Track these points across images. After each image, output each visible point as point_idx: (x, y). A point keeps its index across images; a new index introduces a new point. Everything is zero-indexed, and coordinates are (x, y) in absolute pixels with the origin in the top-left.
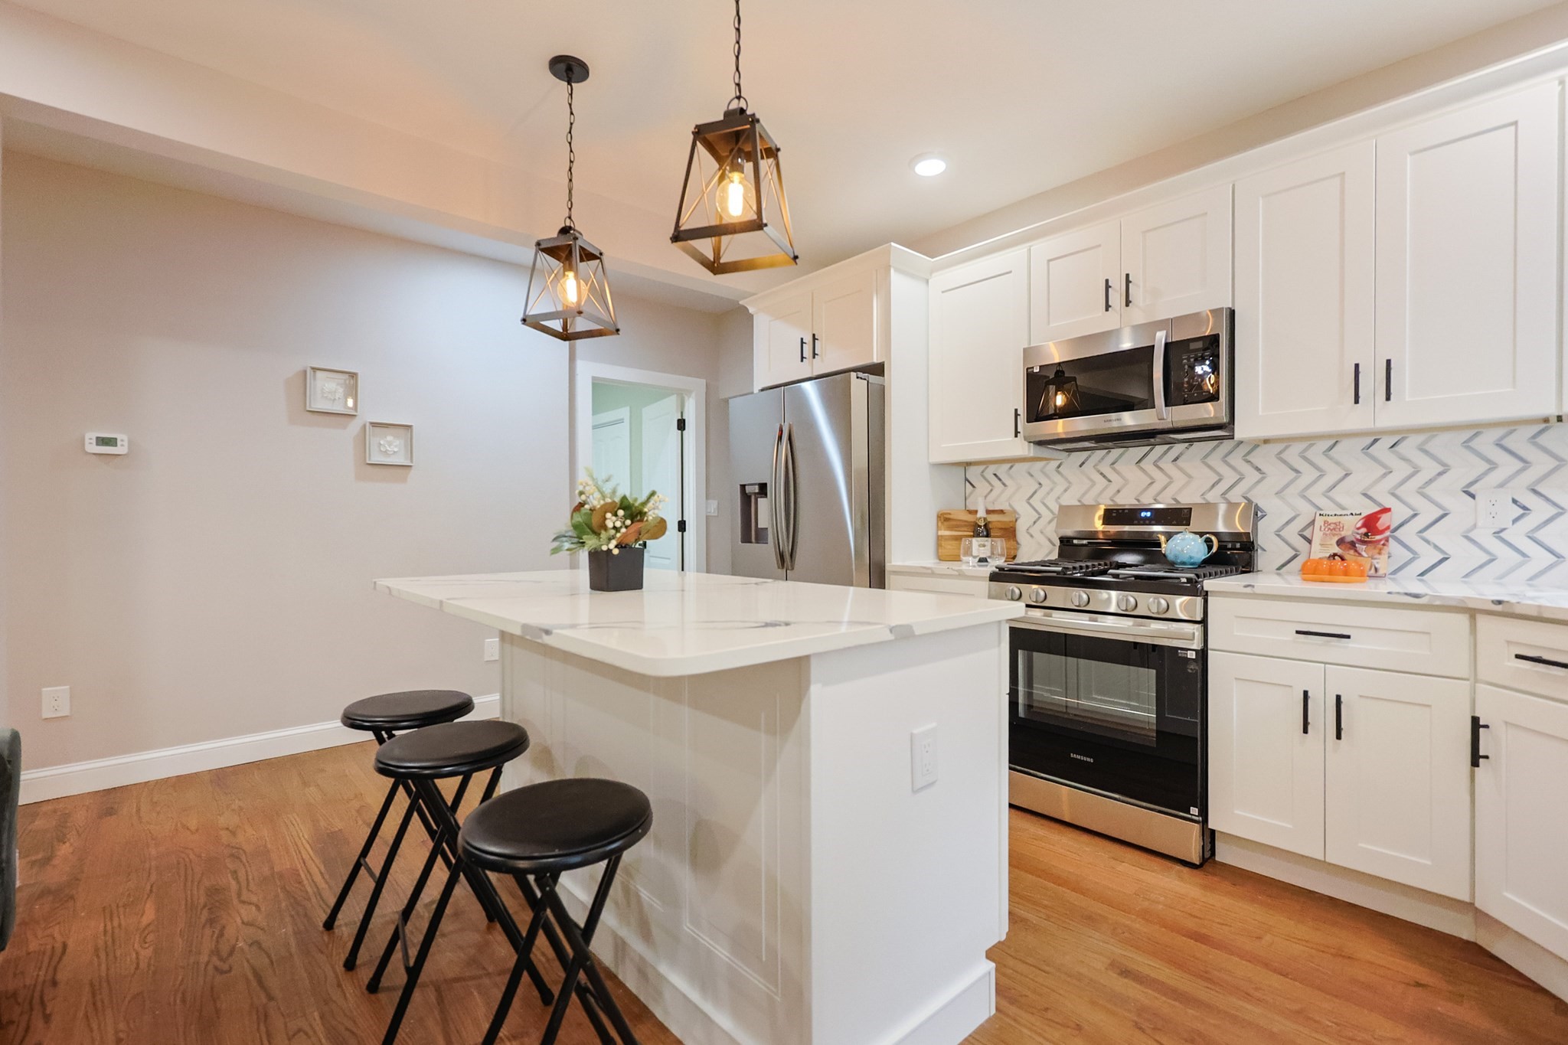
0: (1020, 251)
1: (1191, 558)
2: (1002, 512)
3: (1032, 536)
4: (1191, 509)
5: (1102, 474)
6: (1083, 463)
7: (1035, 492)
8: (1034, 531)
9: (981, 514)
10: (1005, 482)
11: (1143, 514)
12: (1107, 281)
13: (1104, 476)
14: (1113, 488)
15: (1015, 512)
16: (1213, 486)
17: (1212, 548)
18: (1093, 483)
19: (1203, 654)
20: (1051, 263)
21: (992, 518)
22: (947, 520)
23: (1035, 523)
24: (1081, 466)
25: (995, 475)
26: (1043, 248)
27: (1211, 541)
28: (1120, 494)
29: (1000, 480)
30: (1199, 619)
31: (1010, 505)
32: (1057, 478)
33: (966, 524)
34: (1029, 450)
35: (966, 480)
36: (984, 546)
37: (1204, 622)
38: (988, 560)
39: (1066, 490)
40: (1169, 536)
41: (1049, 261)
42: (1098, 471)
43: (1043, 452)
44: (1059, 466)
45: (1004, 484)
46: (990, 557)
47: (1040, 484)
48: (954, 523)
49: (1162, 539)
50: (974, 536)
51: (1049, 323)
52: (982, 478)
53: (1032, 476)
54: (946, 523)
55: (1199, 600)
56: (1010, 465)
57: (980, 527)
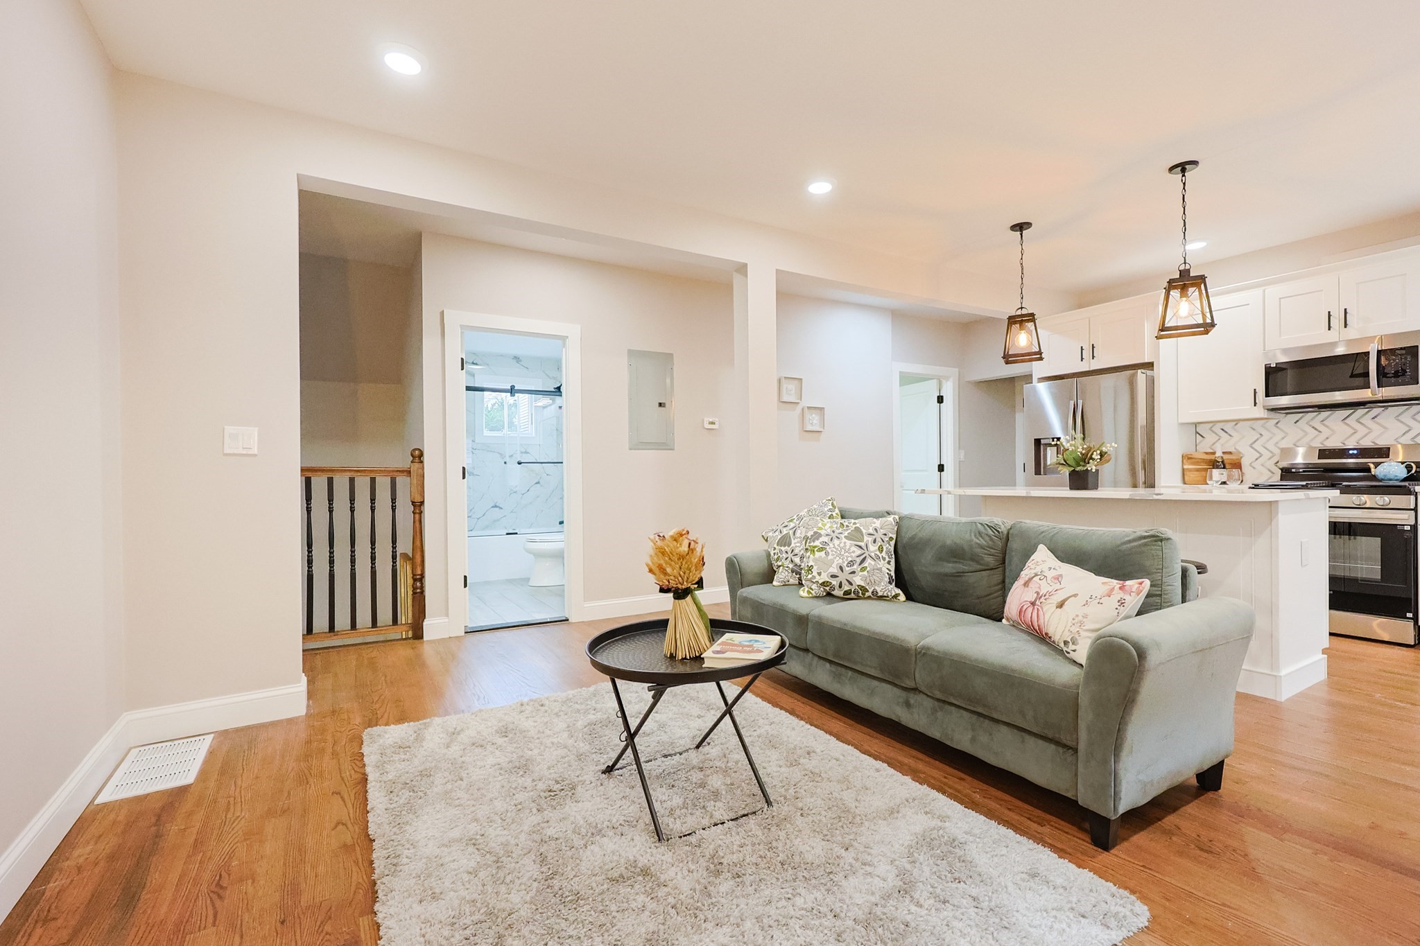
0: (1259, 291)
1: (1396, 476)
2: (1230, 453)
3: (1254, 468)
4: (1389, 448)
5: (1313, 427)
6: (1298, 421)
7: (1257, 440)
8: (1257, 464)
9: (1219, 454)
10: (1231, 434)
11: (1351, 452)
12: (1329, 312)
13: (1316, 429)
14: (1322, 437)
15: (1240, 453)
16: (1404, 434)
17: (1411, 471)
18: (1306, 434)
19: (1414, 527)
20: (1282, 300)
21: (1226, 457)
22: (1189, 458)
23: (1257, 459)
24: (1295, 423)
25: (1222, 429)
26: (1274, 292)
27: (1412, 467)
28: (1328, 440)
29: (1226, 432)
30: (1413, 508)
31: (1235, 449)
32: (1275, 430)
33: (1204, 461)
34: (1264, 413)
35: (1197, 433)
36: (1222, 474)
37: (1415, 510)
38: (1228, 483)
39: (1283, 438)
40: (1377, 465)
41: (1280, 299)
42: (1310, 426)
43: (1273, 414)
44: (1277, 423)
45: (1230, 435)
46: (1228, 480)
47: (1261, 434)
48: (1194, 460)
49: (1372, 466)
50: (1213, 468)
51: (1280, 336)
52: (1211, 432)
53: (1254, 429)
54: (1189, 461)
55: (1413, 497)
56: (1235, 423)
57: (1219, 462)
